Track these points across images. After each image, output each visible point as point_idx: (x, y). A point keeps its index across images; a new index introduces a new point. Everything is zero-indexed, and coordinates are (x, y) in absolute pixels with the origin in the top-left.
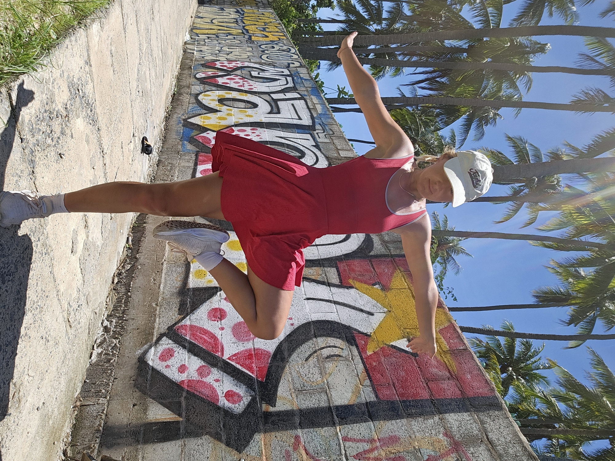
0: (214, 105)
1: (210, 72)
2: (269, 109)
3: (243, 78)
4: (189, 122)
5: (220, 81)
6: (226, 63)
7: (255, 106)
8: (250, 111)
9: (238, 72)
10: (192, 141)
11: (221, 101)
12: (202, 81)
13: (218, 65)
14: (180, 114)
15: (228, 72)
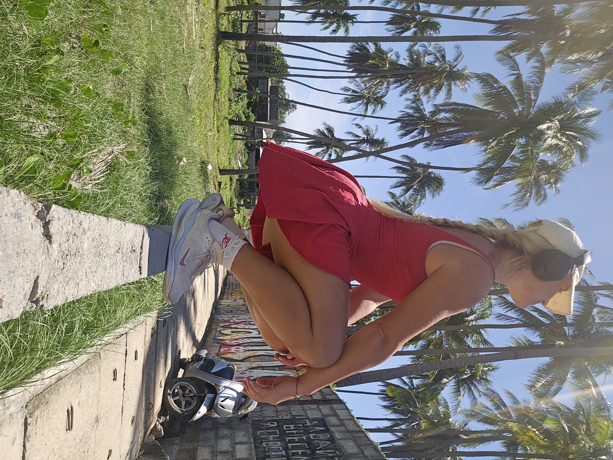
0: (230, 333)
1: (227, 324)
2: (258, 333)
3: (245, 324)
5: (233, 326)
6: (236, 320)
7: (251, 332)
8: (247, 334)
9: (243, 323)
10: (218, 343)
11: (233, 332)
12: (222, 327)
13: (232, 321)
14: (211, 336)
15: (237, 323)
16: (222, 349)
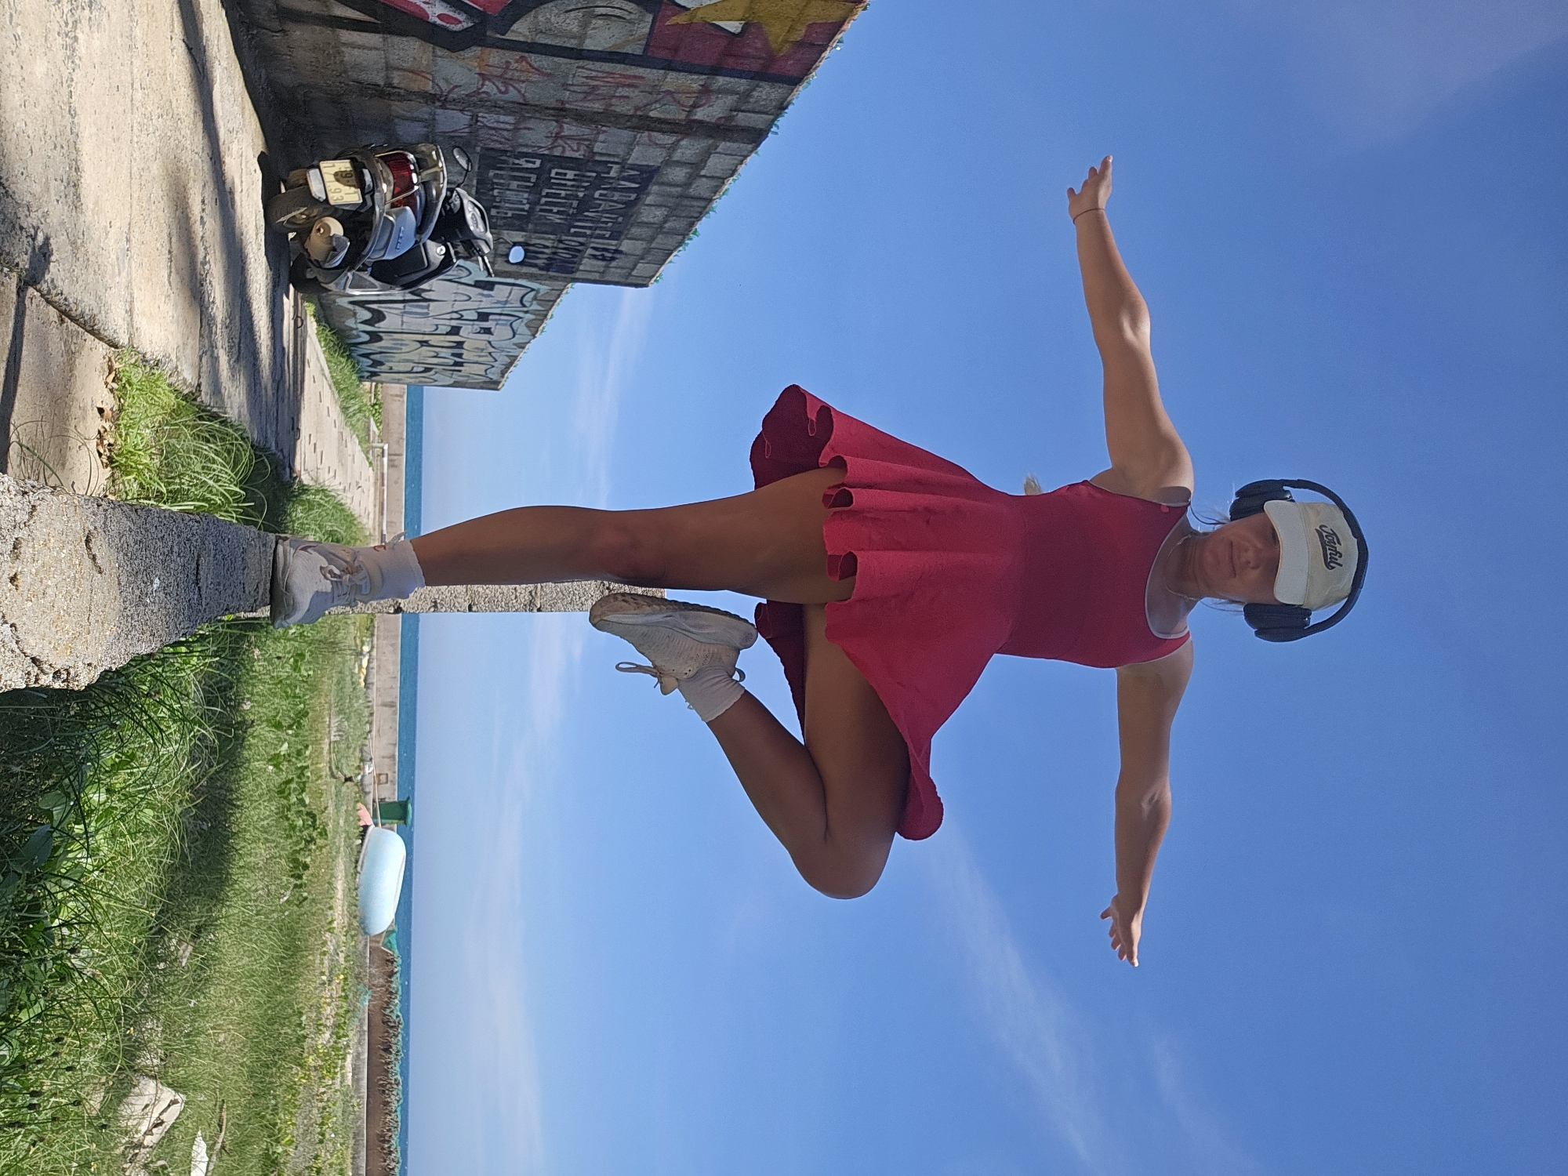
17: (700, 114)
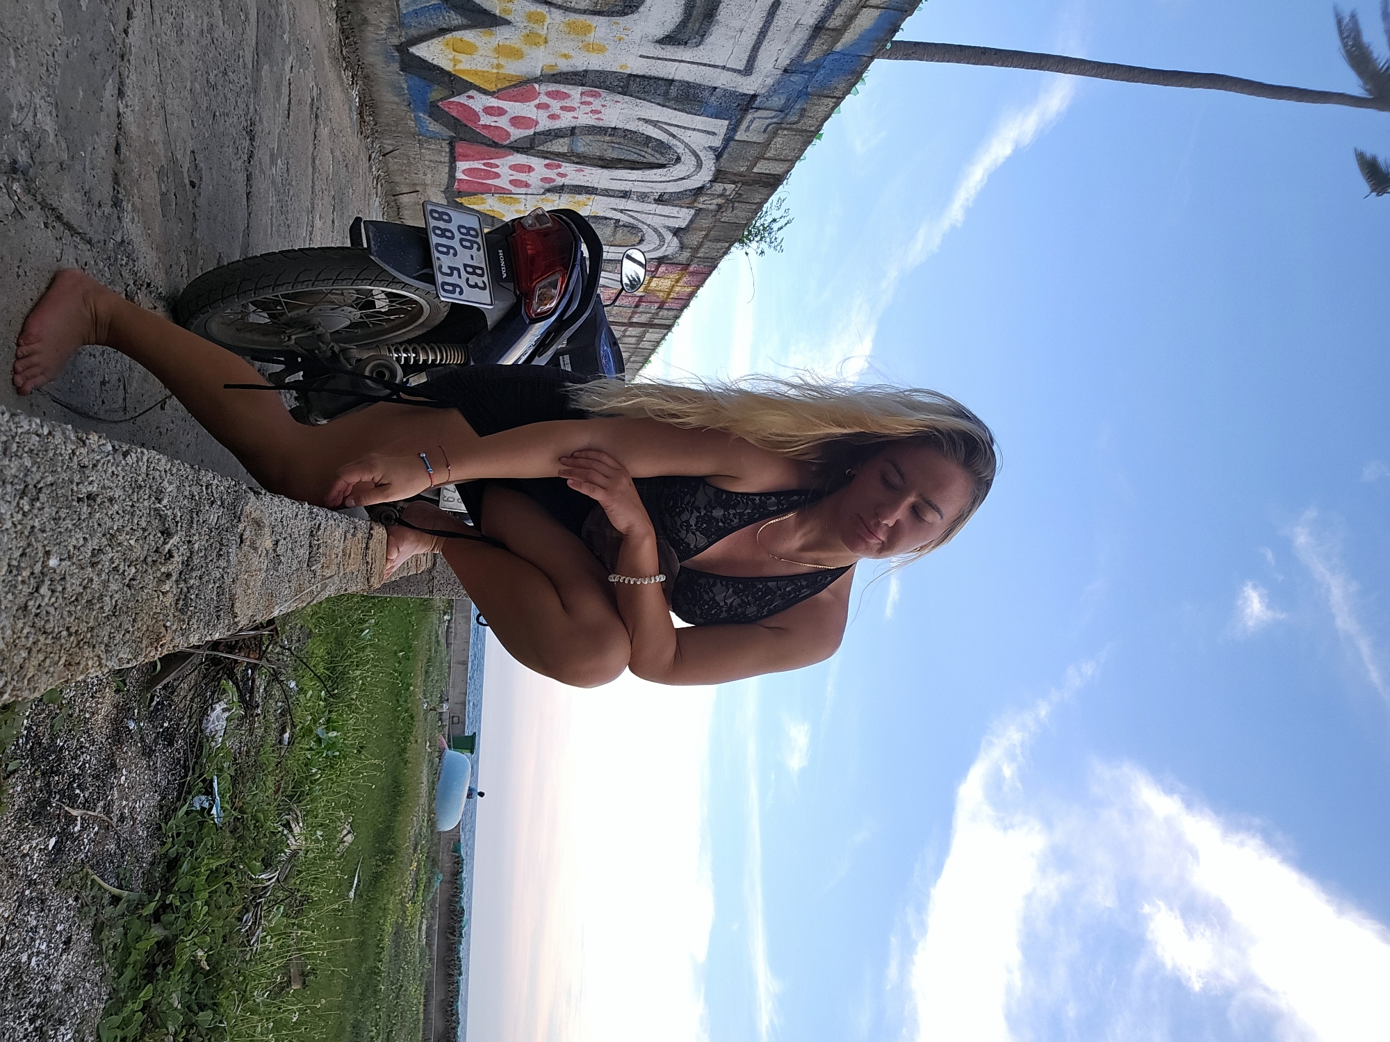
4: (413, 55)
16: (462, 165)
17: (634, 320)
